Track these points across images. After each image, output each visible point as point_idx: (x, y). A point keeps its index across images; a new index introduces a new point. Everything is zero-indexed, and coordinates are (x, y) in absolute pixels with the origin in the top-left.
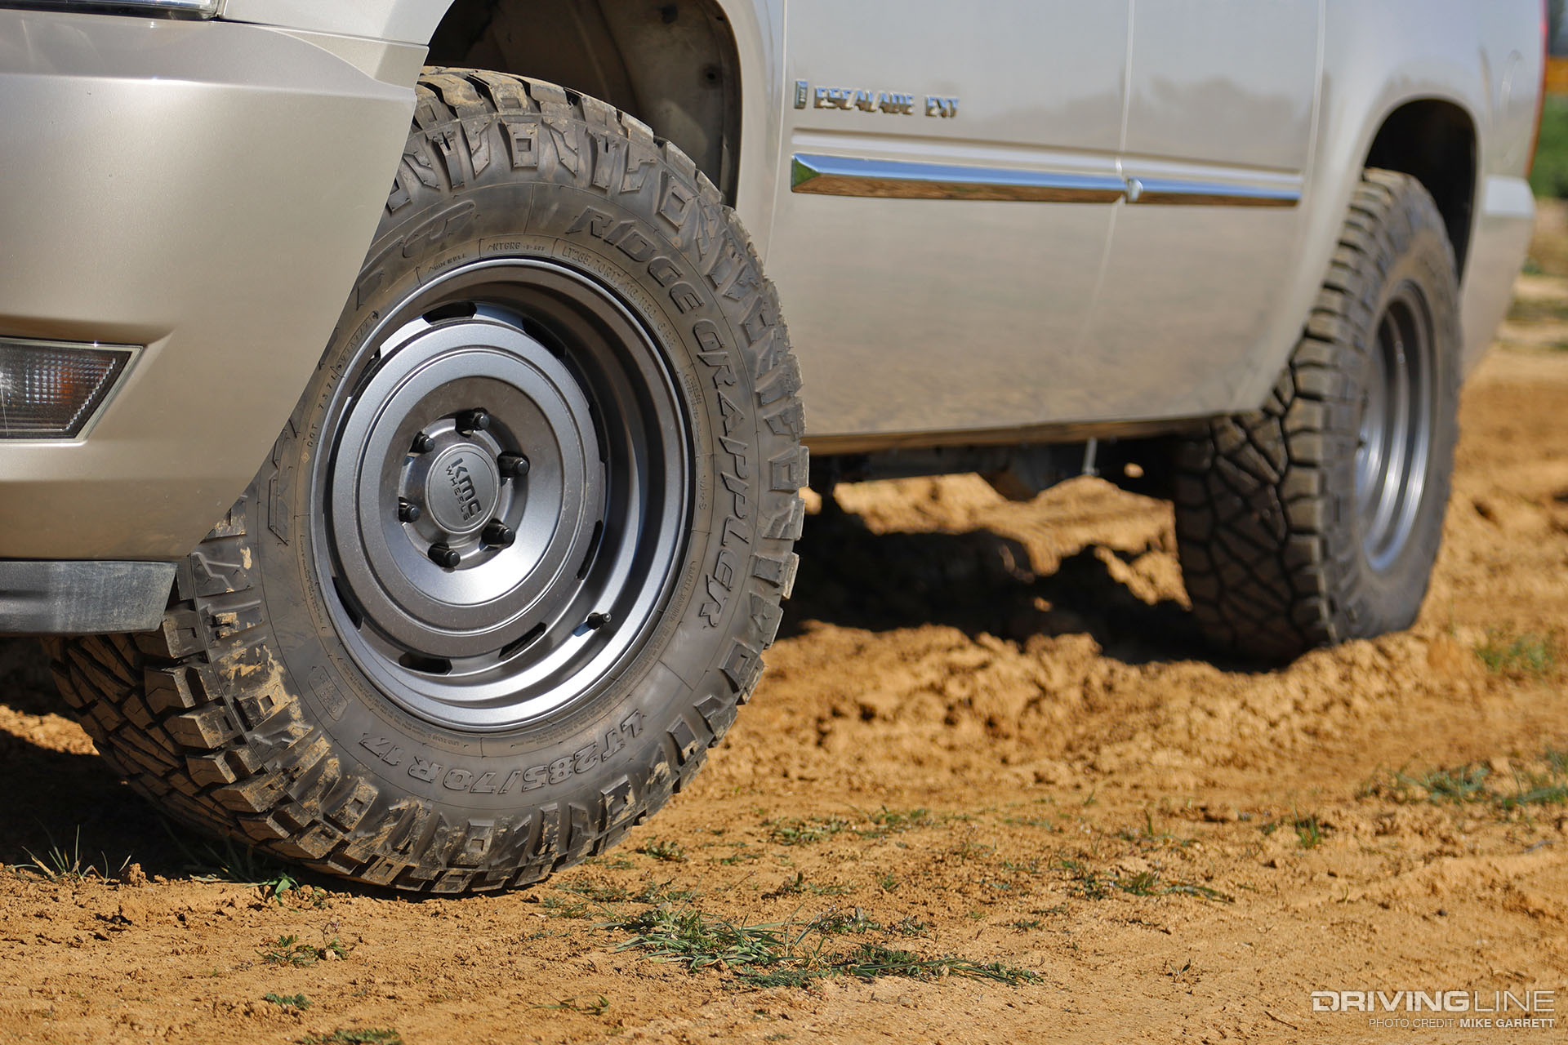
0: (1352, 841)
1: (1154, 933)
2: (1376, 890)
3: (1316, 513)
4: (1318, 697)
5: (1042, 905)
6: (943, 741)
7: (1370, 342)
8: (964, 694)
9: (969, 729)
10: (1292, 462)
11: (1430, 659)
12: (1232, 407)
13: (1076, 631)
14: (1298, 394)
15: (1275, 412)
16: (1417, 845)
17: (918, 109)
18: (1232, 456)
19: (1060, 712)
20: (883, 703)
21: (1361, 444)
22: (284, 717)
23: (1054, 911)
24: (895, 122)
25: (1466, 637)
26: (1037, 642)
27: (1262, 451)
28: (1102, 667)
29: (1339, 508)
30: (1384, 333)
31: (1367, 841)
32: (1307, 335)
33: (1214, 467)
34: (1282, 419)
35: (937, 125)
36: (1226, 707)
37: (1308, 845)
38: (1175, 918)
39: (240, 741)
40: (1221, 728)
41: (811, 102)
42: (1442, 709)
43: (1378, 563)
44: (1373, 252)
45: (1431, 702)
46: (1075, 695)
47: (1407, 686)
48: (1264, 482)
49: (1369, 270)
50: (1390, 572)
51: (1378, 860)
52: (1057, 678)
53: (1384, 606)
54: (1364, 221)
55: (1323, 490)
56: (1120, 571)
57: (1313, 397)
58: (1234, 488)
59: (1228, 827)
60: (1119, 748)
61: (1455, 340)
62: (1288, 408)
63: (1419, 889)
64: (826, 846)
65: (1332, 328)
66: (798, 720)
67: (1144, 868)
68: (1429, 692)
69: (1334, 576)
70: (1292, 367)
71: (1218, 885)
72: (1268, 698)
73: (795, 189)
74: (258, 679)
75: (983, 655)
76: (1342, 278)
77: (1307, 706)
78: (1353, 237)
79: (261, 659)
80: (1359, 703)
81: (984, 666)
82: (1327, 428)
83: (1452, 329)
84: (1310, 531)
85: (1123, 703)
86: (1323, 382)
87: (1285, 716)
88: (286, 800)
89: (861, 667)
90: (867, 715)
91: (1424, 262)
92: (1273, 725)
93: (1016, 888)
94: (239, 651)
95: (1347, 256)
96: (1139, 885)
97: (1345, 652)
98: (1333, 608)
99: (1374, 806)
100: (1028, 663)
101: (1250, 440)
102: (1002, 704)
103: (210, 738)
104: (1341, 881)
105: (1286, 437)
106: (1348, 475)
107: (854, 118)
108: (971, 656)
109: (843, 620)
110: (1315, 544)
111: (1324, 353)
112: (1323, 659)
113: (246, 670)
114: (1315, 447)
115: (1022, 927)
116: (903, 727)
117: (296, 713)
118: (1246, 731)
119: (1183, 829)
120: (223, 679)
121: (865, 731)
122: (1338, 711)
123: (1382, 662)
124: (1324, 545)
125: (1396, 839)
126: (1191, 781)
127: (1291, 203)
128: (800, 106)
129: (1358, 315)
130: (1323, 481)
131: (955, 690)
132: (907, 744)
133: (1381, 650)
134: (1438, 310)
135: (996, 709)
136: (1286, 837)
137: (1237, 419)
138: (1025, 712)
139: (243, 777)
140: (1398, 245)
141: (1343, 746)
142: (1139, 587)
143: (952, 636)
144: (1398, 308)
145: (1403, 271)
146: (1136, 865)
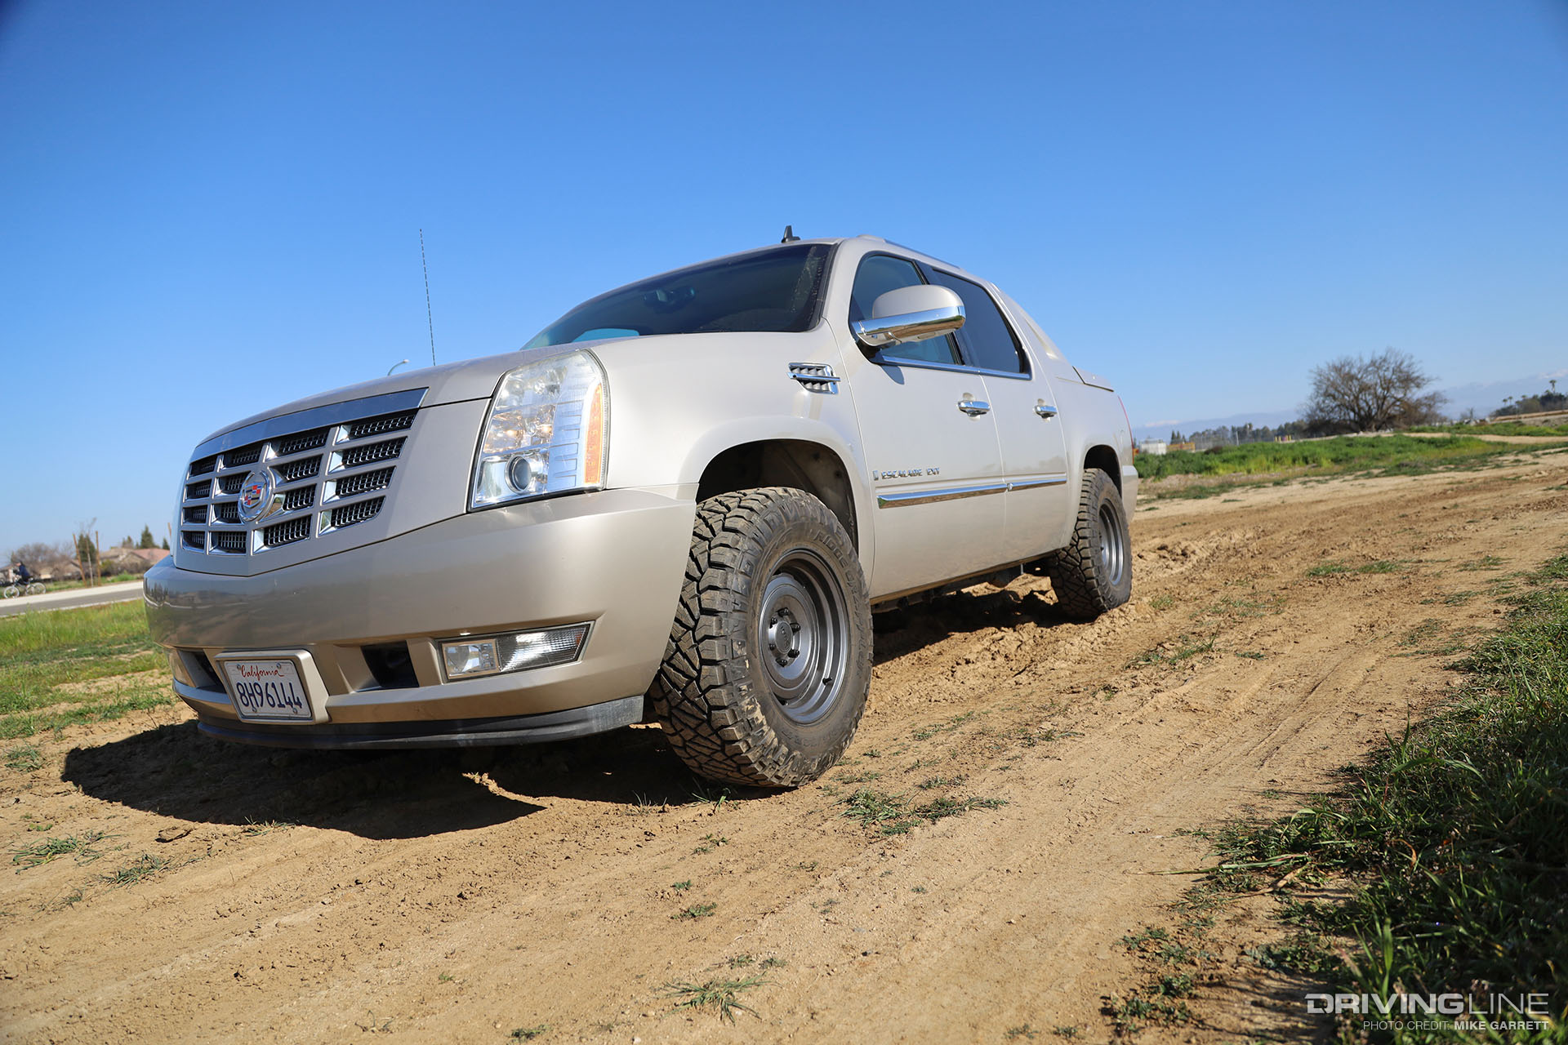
0: (1124, 693)
1: (1055, 761)
2: (1136, 715)
3: (1093, 572)
4: (1105, 630)
5: (1011, 754)
6: (992, 666)
7: (1098, 518)
8: (996, 650)
9: (1000, 660)
10: (1082, 558)
11: (1136, 610)
12: (1060, 546)
13: (1029, 622)
14: (1079, 538)
15: (1074, 544)
16: (1147, 689)
17: (924, 473)
18: (1064, 560)
19: (1027, 648)
20: (972, 657)
21: (1102, 549)
22: (762, 725)
23: (1015, 758)
24: (917, 479)
25: (1146, 600)
26: (1018, 627)
27: (1072, 557)
28: (1039, 630)
29: (1099, 569)
30: (1101, 514)
31: (1130, 691)
32: (1078, 520)
33: (1059, 564)
34: (1076, 546)
35: (932, 477)
36: (1076, 640)
37: (1109, 699)
38: (1062, 751)
39: (749, 735)
40: (1075, 650)
41: (880, 478)
42: (1144, 625)
43: (1114, 583)
44: (1093, 492)
45: (1140, 624)
46: (1031, 641)
47: (1132, 620)
48: (1076, 566)
49: (1093, 497)
50: (1119, 584)
51: (1135, 699)
52: (1025, 637)
53: (1119, 596)
54: (1088, 483)
55: (1093, 565)
56: (1041, 597)
57: (1085, 538)
58: (1066, 569)
59: (1081, 694)
60: (1043, 664)
61: (1124, 514)
62: (1078, 542)
63: (1152, 710)
64: (934, 738)
65: (1085, 516)
66: (945, 669)
67: (1051, 727)
68: (1138, 621)
69: (1101, 589)
70: (1076, 530)
71: (1078, 729)
72: (1089, 634)
73: (880, 507)
74: (753, 710)
75: (1003, 634)
76: (1085, 501)
77: (1102, 634)
78: (1086, 488)
79: (754, 703)
80: (1117, 630)
81: (1002, 639)
82: (1090, 546)
83: (1122, 510)
84: (1093, 578)
85: (1046, 641)
86: (1087, 533)
87: (1095, 639)
88: (762, 756)
89: (965, 645)
90: (968, 662)
91: (1109, 492)
92: (1092, 643)
93: (1001, 749)
94: (747, 700)
95: (1085, 494)
96: (1048, 737)
97: (1109, 613)
98: (1104, 600)
99: (1130, 673)
100: (1016, 634)
101: (1068, 554)
102: (1009, 650)
103: (739, 736)
104: (1123, 714)
105: (1079, 551)
106: (1100, 559)
107: (900, 480)
108: (999, 635)
109: (961, 631)
110: (1095, 581)
111: (1085, 524)
112: (1103, 617)
113: (750, 707)
114: (1088, 552)
115: (1003, 769)
116: (979, 664)
117: (765, 723)
118: (1084, 647)
119: (1064, 699)
120: (743, 712)
121: (967, 668)
122: (1112, 634)
123: (1122, 614)
124: (1097, 581)
125: (1140, 688)
126: (1068, 673)
127: (1065, 482)
128: (877, 479)
129: (1092, 511)
130: (1093, 561)
131: (993, 649)
132: (980, 670)
133: (1121, 610)
134: (1116, 506)
135: (1007, 652)
136: (1101, 695)
137: (1063, 549)
138: (1017, 650)
139: (749, 749)
140: (1100, 488)
141: (1115, 646)
142: (1048, 601)
143: (994, 629)
144: (1103, 506)
145: (1103, 496)
146: (1047, 726)
